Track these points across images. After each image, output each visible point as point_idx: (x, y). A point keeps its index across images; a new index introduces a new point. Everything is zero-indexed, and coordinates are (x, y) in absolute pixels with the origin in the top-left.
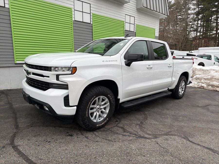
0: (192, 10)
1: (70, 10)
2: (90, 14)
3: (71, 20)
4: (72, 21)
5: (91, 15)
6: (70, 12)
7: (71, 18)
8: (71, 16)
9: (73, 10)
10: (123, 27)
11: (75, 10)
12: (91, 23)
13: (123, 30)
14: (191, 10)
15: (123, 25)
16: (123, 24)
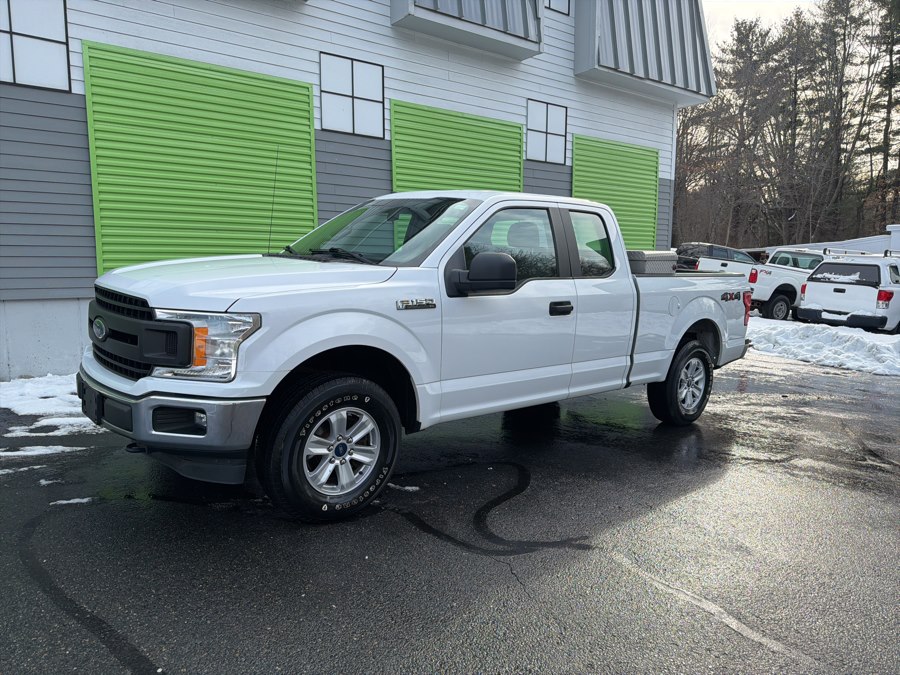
0: (862, 63)
1: (305, 92)
2: (383, 103)
3: (306, 129)
4: (313, 133)
5: (387, 105)
6: (305, 99)
7: (306, 122)
8: (306, 114)
9: (316, 91)
10: (517, 148)
11: (322, 91)
12: (387, 137)
13: (517, 159)
14: (857, 65)
15: (518, 142)
16: (518, 136)
